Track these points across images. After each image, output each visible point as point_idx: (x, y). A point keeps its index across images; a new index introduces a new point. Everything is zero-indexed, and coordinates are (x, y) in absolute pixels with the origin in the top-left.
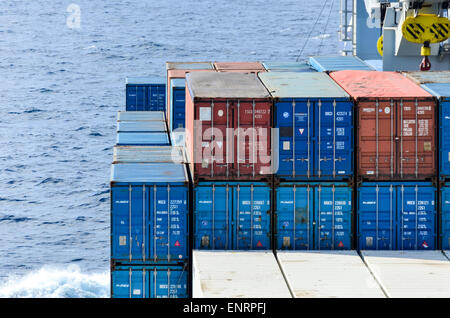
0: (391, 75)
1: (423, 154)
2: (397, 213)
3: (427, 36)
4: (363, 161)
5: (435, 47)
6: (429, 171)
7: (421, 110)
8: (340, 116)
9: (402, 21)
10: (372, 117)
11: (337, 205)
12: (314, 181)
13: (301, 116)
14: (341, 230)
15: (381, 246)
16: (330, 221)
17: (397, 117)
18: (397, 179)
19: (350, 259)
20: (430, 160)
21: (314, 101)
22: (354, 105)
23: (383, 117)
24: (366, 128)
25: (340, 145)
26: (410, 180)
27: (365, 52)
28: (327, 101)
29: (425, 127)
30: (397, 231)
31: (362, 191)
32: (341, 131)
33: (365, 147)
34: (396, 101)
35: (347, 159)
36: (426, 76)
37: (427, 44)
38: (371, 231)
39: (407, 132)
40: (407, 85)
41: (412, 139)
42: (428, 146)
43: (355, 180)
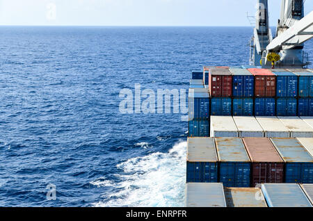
0: (263, 69)
1: (272, 91)
2: (265, 106)
3: (273, 59)
4: (256, 92)
5: (275, 63)
6: (274, 95)
7: (272, 79)
8: (250, 80)
9: (267, 55)
10: (259, 80)
11: (249, 104)
12: (243, 98)
13: (240, 80)
14: (250, 111)
15: (261, 115)
16: (247, 108)
17: (265, 80)
18: (265, 97)
19: (252, 119)
20: (274, 92)
21: (243, 76)
22: (254, 77)
23: (262, 80)
24: (257, 83)
25: (250, 88)
26: (269, 97)
27: (257, 64)
28: (247, 76)
29: (273, 83)
30: (265, 111)
31: (256, 100)
32: (250, 84)
33: (257, 88)
34: (265, 76)
35: (252, 92)
36: (273, 70)
37: (273, 62)
38: (258, 111)
39: (268, 85)
40: (268, 72)
41: (269, 87)
42: (274, 88)
43: (254, 98)
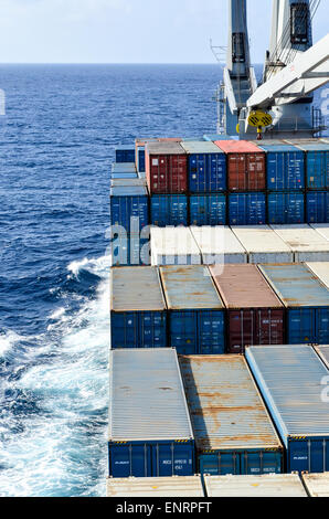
0: (243, 142)
1: (259, 179)
2: (247, 207)
3: (260, 123)
4: (231, 183)
5: (264, 128)
6: (262, 187)
7: (258, 158)
8: (220, 161)
9: (248, 116)
10: (235, 162)
11: (219, 204)
12: (207, 193)
13: (201, 162)
14: (221, 216)
15: (240, 223)
16: (216, 212)
17: (247, 162)
18: (247, 191)
20: (262, 182)
21: (207, 155)
22: (226, 156)
23: (240, 161)
24: (232, 167)
25: (220, 176)
26: (252, 191)
27: (230, 132)
28: (213, 155)
29: (260, 166)
30: (247, 216)
31: (231, 197)
32: (220, 169)
33: (231, 176)
34: (246, 154)
35: (223, 182)
36: (260, 142)
37: (260, 127)
38: (235, 216)
39: (252, 169)
40: (251, 146)
41: (253, 172)
42: (262, 175)
43: (227, 192)
